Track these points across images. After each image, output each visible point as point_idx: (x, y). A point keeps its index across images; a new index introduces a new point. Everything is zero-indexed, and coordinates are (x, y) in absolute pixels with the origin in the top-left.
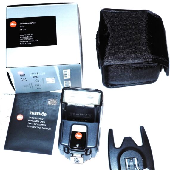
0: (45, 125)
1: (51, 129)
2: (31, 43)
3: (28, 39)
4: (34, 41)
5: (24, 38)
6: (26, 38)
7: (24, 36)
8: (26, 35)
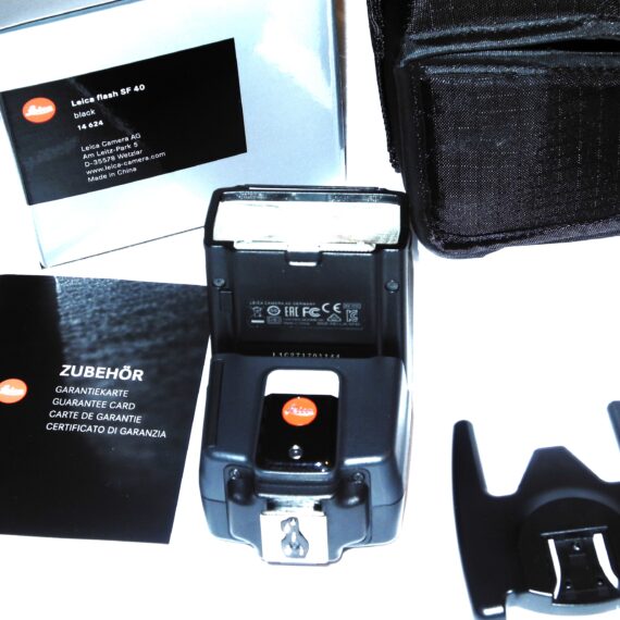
0: (138, 419)
1: (164, 434)
2: (135, 169)
3: (120, 156)
4: (147, 158)
5: (102, 157)
6: (110, 155)
7: (102, 149)
8: (109, 143)
